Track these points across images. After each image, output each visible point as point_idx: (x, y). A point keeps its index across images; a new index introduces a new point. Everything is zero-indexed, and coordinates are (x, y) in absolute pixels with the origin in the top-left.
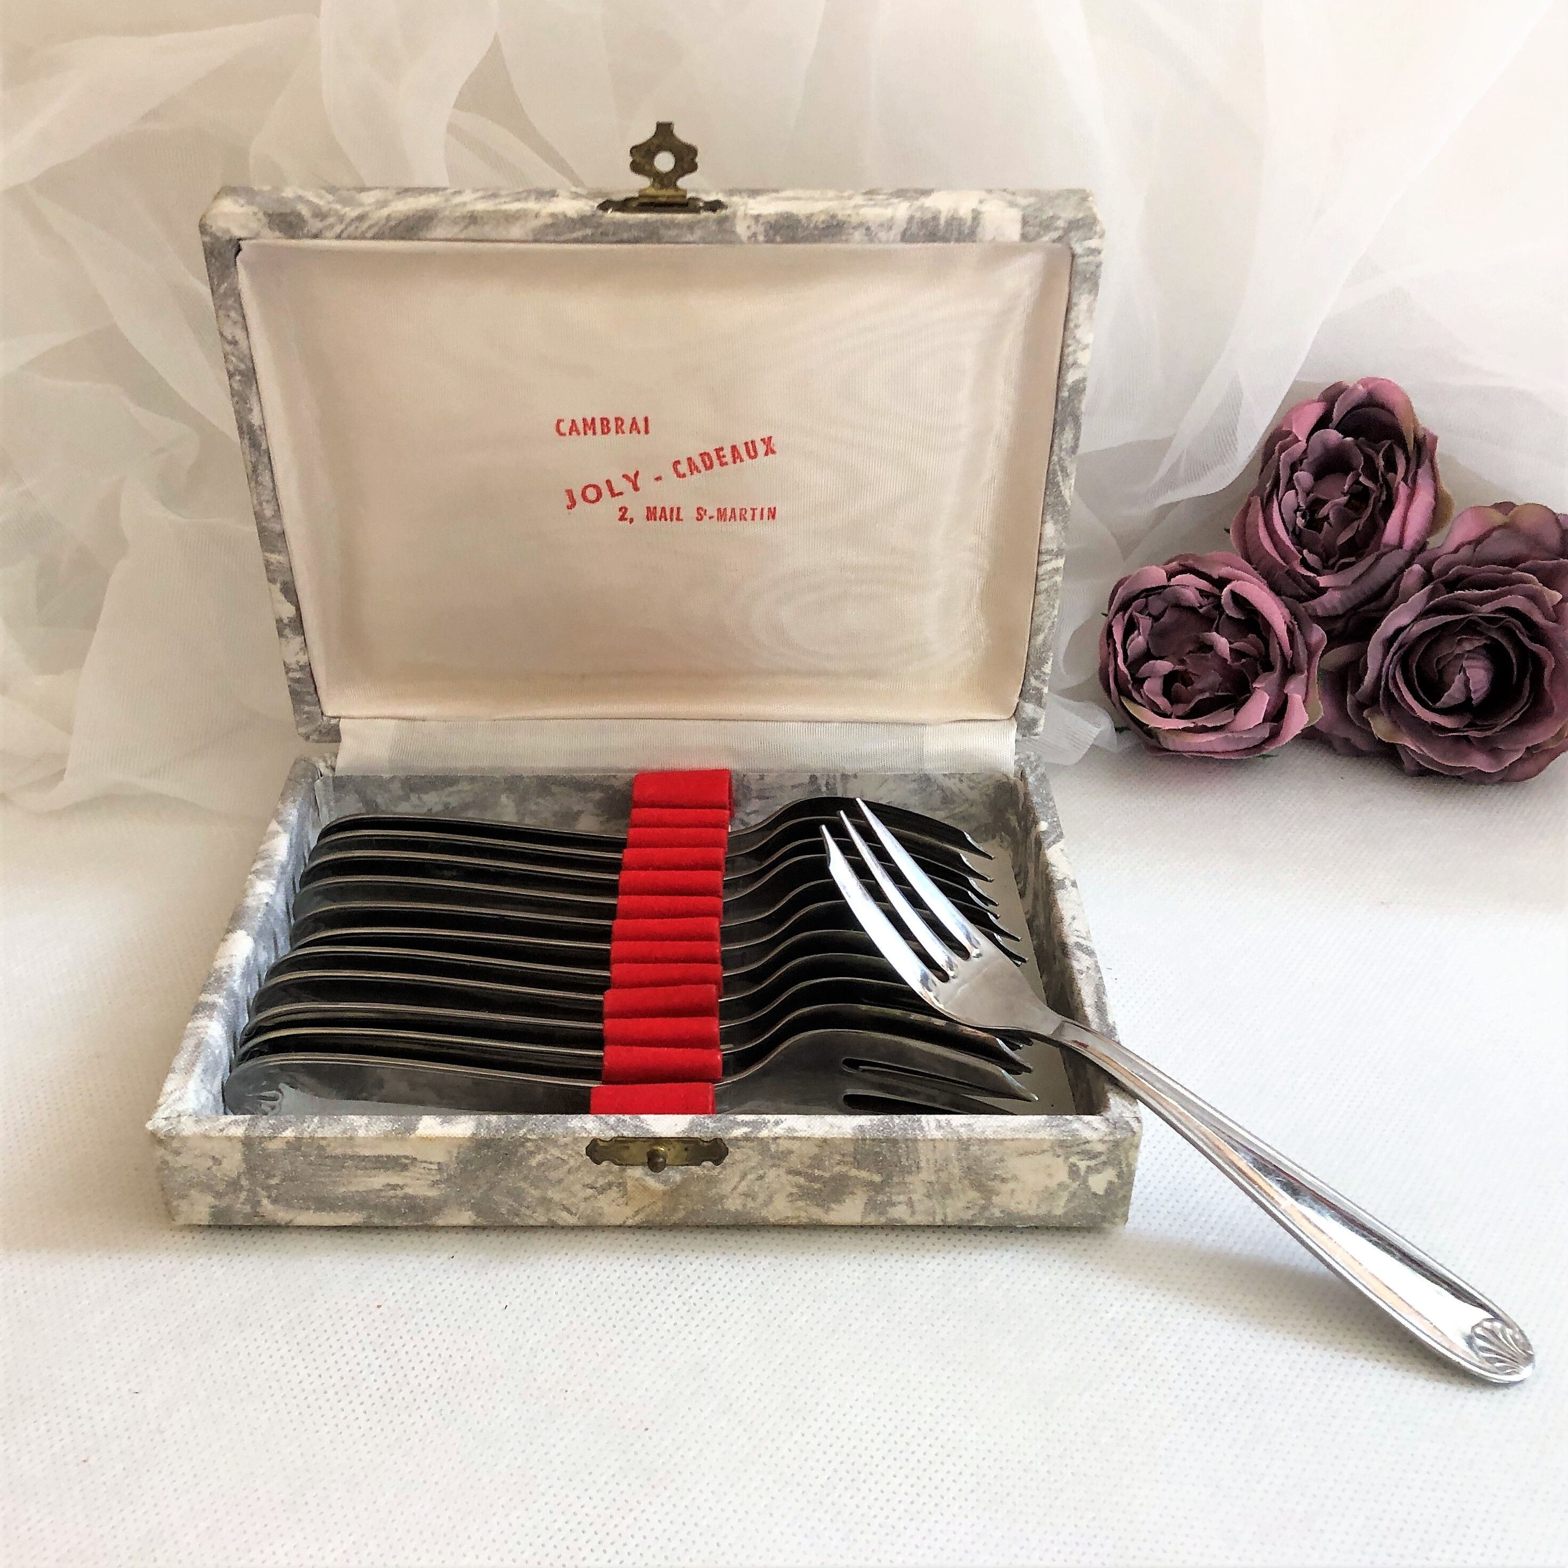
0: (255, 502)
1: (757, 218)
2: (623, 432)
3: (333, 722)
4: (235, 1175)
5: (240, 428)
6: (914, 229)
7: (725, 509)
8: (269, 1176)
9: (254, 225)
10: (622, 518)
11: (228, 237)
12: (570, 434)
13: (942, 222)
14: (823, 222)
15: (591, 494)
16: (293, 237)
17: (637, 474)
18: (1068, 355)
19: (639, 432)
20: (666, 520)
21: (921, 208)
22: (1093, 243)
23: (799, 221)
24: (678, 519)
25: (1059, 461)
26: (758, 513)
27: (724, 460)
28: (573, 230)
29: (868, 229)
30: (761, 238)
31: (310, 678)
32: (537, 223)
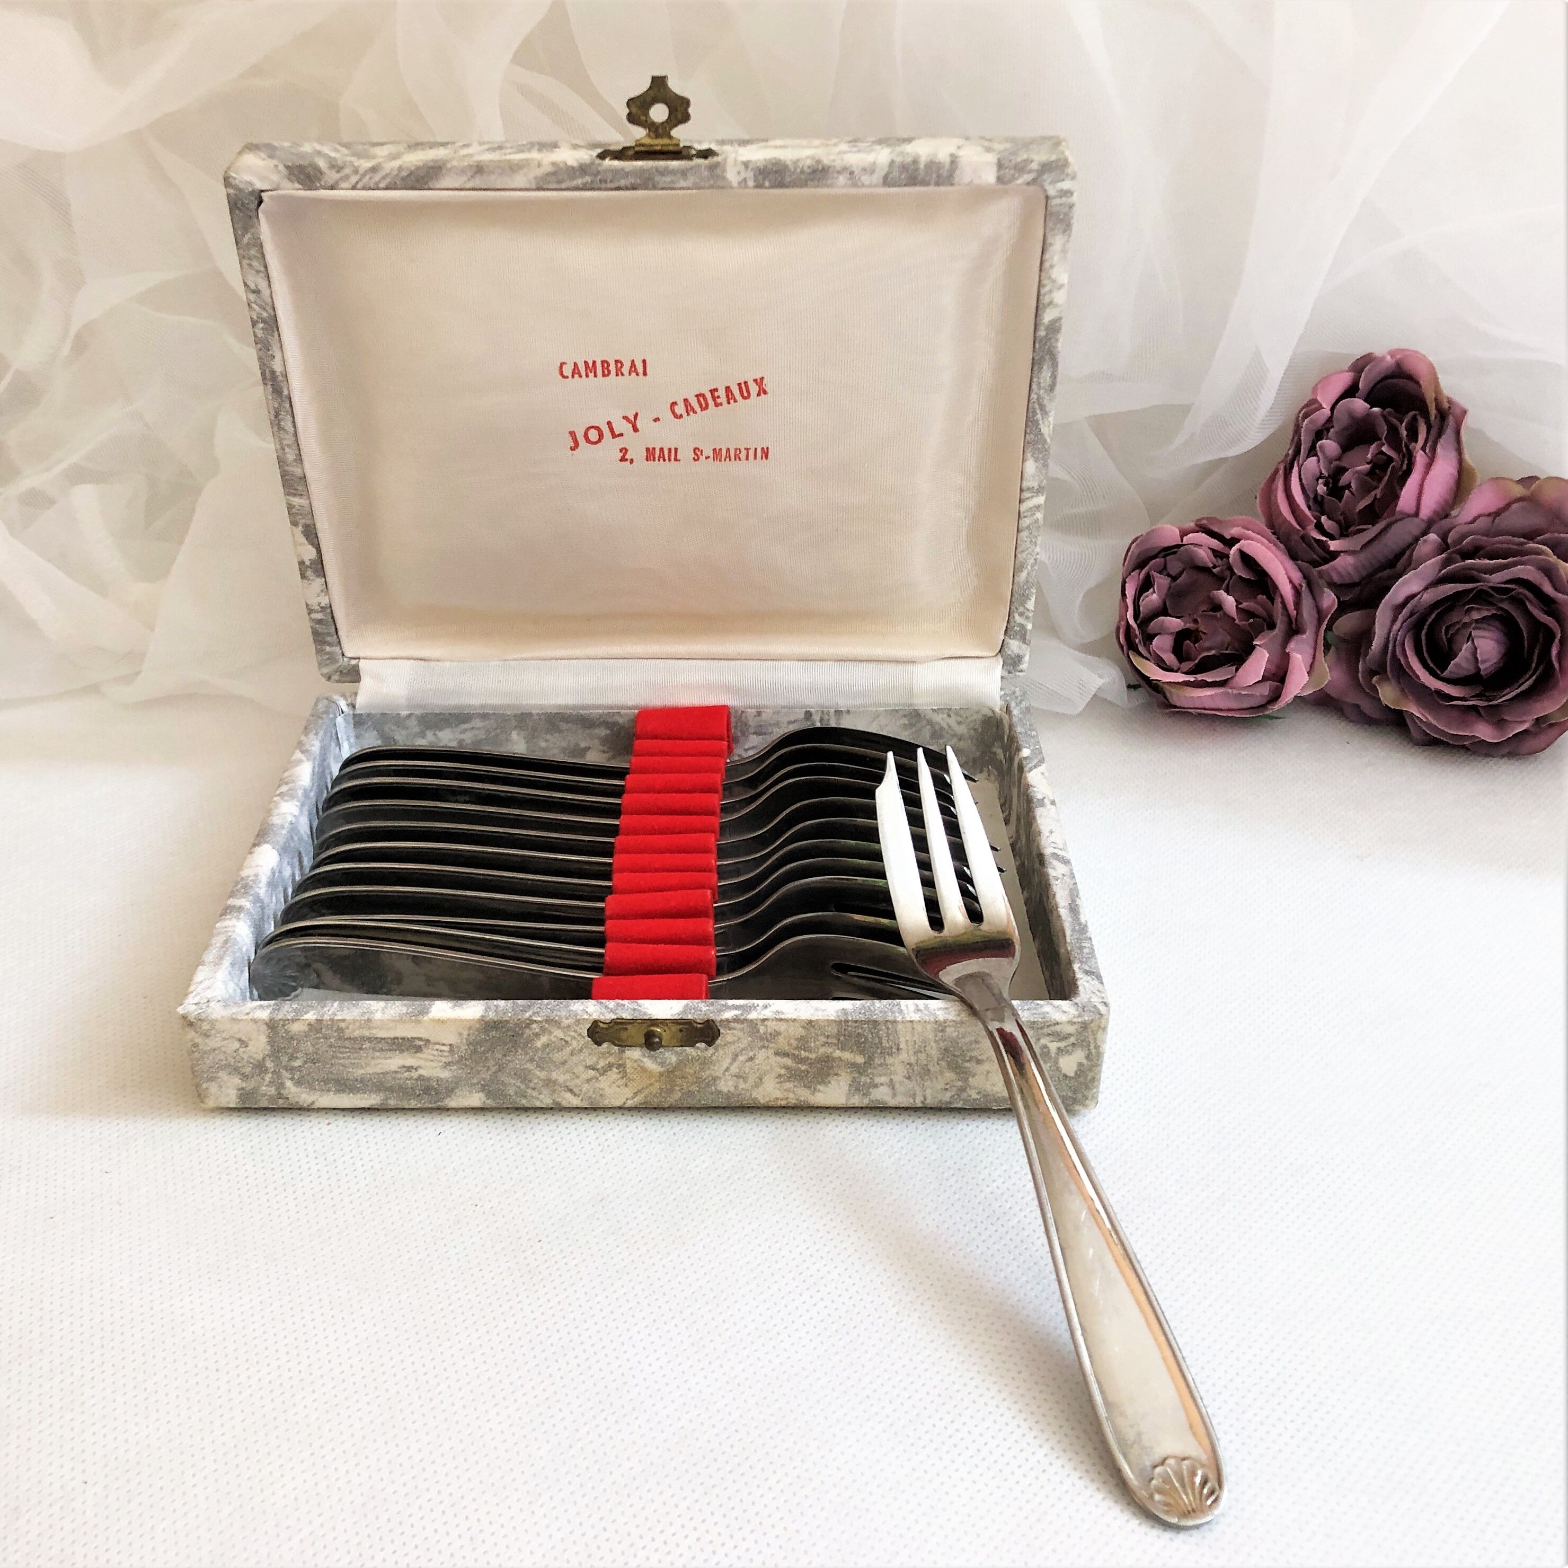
0: (278, 447)
1: (746, 164)
2: (622, 375)
3: (353, 663)
4: (260, 1057)
5: (263, 374)
6: (895, 174)
7: (720, 449)
8: (292, 1058)
9: (275, 177)
10: (623, 459)
11: (250, 189)
12: (573, 376)
13: (922, 166)
14: (809, 167)
15: (593, 435)
16: (311, 189)
17: (636, 416)
18: (1045, 295)
19: (637, 374)
20: (664, 460)
21: (902, 153)
22: (1066, 185)
23: (786, 167)
24: (676, 460)
25: (1038, 399)
26: (751, 453)
27: (719, 401)
28: (573, 178)
29: (852, 173)
30: (751, 183)
31: (330, 620)
32: (539, 172)
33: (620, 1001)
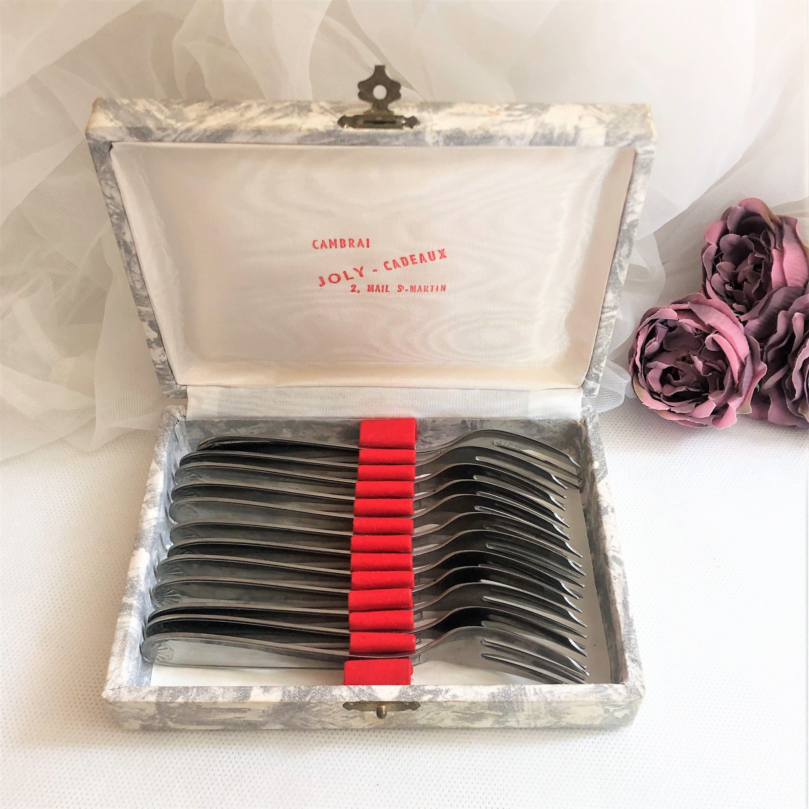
0: (130, 281)
1: (439, 133)
2: (353, 246)
3: (183, 388)
4: (153, 714)
5: (119, 243)
6: (538, 139)
7: (415, 287)
8: (171, 714)
9: (120, 135)
10: (353, 291)
11: (104, 141)
12: (321, 248)
13: (556, 135)
14: (481, 135)
15: (334, 279)
16: (145, 141)
17: (362, 268)
18: (629, 207)
19: (363, 247)
20: (379, 291)
21: (543, 125)
22: (649, 148)
23: (465, 135)
24: (387, 291)
25: (618, 262)
26: (435, 288)
27: (415, 261)
29: (509, 139)
30: (441, 143)
31: (168, 368)
32: (300, 135)
33: (361, 686)
